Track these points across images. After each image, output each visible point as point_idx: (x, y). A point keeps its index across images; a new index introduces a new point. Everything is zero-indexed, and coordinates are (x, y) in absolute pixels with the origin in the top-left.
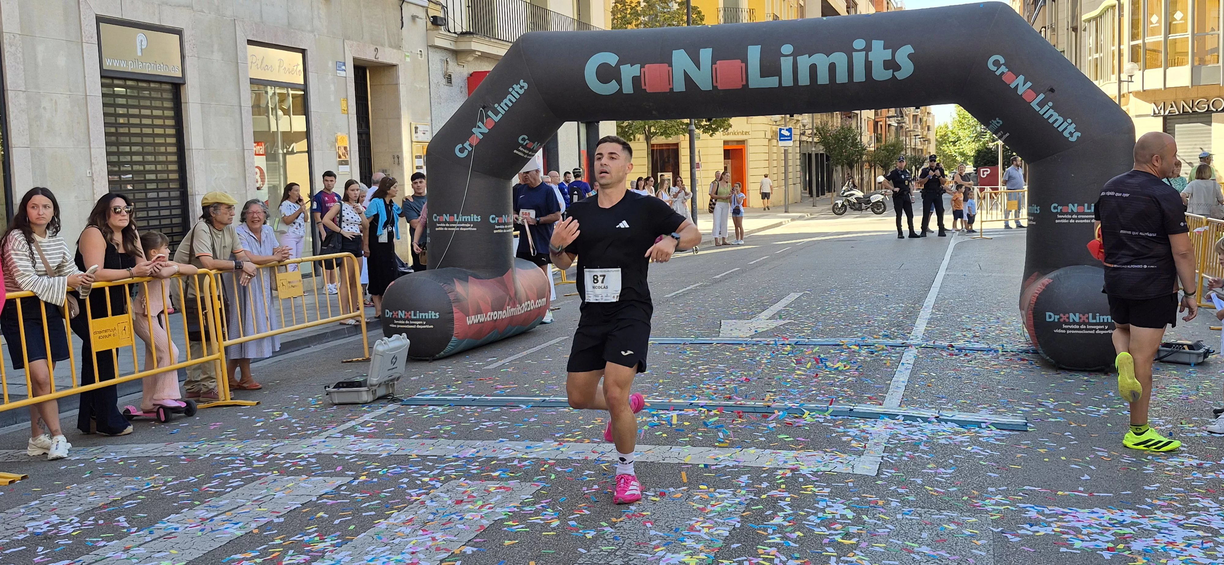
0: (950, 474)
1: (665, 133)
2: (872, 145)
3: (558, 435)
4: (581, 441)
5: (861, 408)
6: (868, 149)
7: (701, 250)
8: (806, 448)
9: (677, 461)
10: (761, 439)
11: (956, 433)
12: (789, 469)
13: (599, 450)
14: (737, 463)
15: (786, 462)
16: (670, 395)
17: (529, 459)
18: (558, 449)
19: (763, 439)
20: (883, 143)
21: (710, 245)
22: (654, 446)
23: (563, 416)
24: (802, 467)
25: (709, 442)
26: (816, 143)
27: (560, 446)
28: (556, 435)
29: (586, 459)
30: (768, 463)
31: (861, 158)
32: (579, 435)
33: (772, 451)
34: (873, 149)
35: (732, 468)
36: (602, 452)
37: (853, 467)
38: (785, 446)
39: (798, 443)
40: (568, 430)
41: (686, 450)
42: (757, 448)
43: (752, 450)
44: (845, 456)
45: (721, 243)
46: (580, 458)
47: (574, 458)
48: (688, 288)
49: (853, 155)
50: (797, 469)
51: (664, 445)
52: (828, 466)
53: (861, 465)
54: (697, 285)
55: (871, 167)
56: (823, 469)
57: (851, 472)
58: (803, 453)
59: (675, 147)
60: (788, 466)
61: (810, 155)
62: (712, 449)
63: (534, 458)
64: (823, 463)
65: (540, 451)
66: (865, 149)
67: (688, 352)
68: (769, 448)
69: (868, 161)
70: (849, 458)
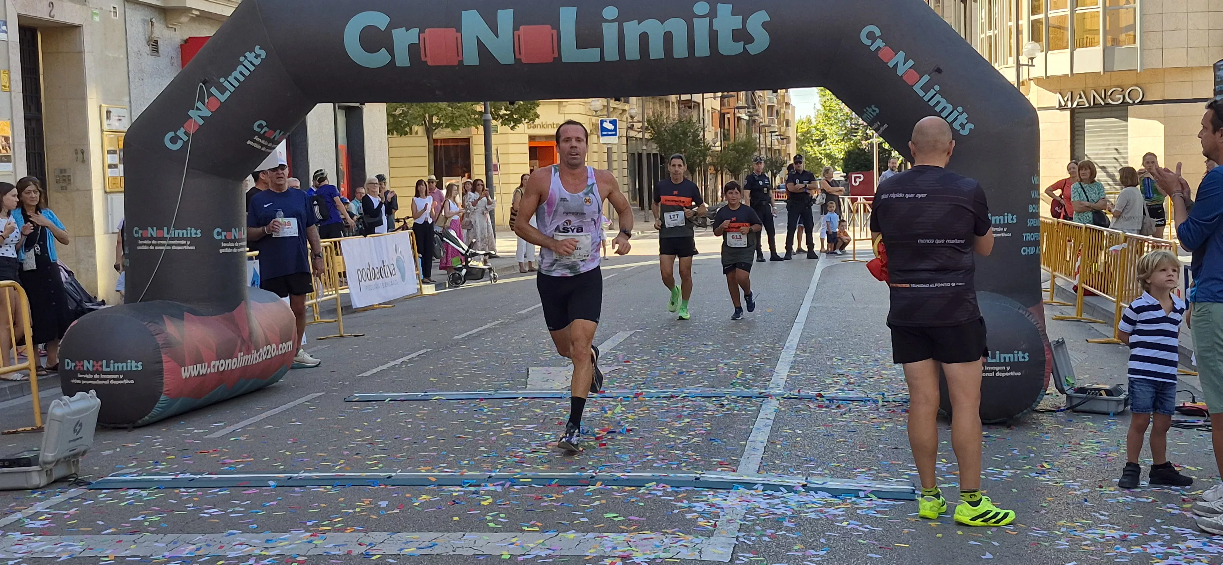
0: (823, 556)
1: (452, 125)
2: (718, 143)
3: (311, 523)
4: (342, 530)
5: (710, 476)
6: (713, 148)
7: (500, 278)
8: (640, 529)
9: (471, 552)
10: (582, 520)
11: (830, 505)
12: (619, 557)
13: (367, 541)
14: (551, 552)
15: (615, 548)
16: (461, 467)
17: (269, 556)
18: (310, 542)
19: (585, 520)
20: (732, 140)
21: (512, 272)
22: (441, 534)
23: (318, 497)
24: (635, 554)
25: (515, 526)
26: (648, 140)
27: (313, 538)
28: (308, 523)
29: (349, 552)
30: (592, 551)
31: (705, 159)
32: (339, 522)
33: (597, 534)
34: (719, 149)
35: (546, 558)
36: (370, 544)
37: (700, 552)
38: (613, 527)
39: (630, 523)
40: (325, 515)
41: (485, 538)
42: (577, 531)
43: (571, 535)
44: (690, 537)
45: (527, 269)
46: (341, 553)
47: (333, 553)
48: (484, 327)
49: (694, 155)
50: (628, 557)
51: (455, 532)
52: (668, 551)
53: (711, 549)
54: (497, 322)
55: (717, 171)
56: (662, 555)
57: (698, 558)
58: (637, 536)
59: (465, 144)
60: (618, 553)
61: (640, 155)
62: (519, 534)
63: (277, 555)
64: (663, 548)
65: (286, 545)
67: (486, 410)
68: (593, 530)
69: (713, 164)
70: (696, 540)
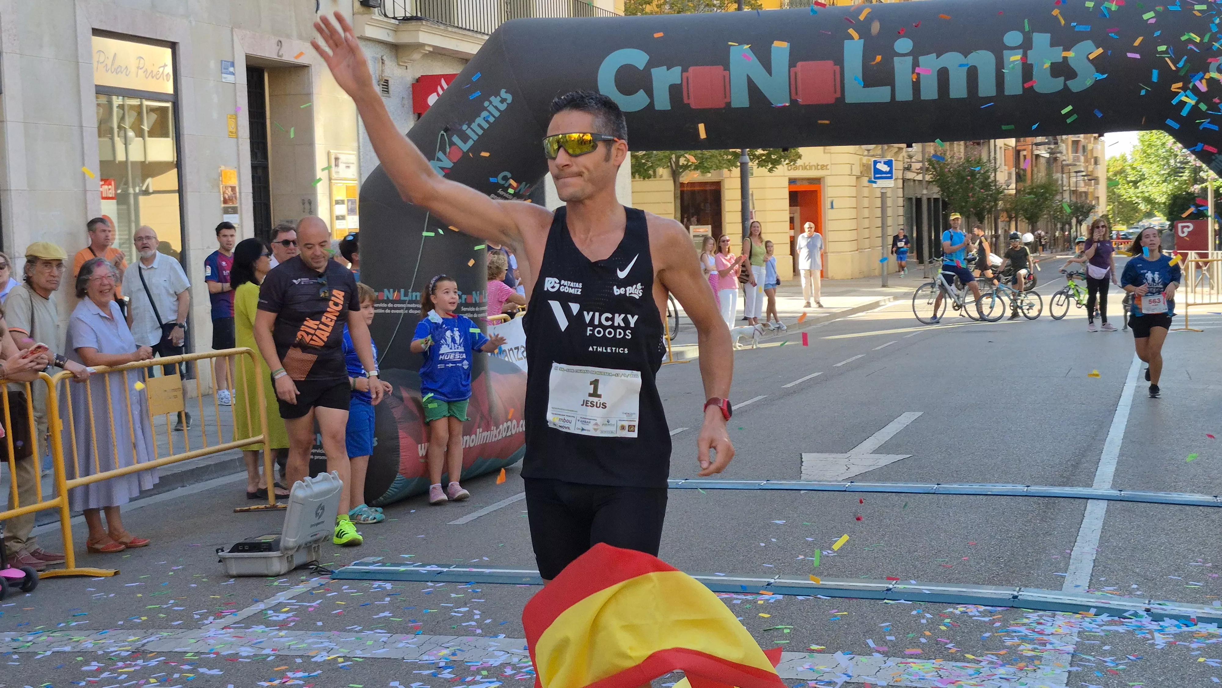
1: (701, 167)
2: (1013, 186)
5: (1029, 595)
6: (1006, 192)
15: (922, 678)
20: (1029, 182)
26: (929, 183)
31: (996, 205)
33: (900, 659)
48: (745, 403)
52: (987, 685)
53: (1038, 685)
54: (760, 397)
58: (947, 664)
62: (808, 655)
64: (980, 680)
66: (1001, 192)
69: (1007, 211)
70: (1019, 673)
